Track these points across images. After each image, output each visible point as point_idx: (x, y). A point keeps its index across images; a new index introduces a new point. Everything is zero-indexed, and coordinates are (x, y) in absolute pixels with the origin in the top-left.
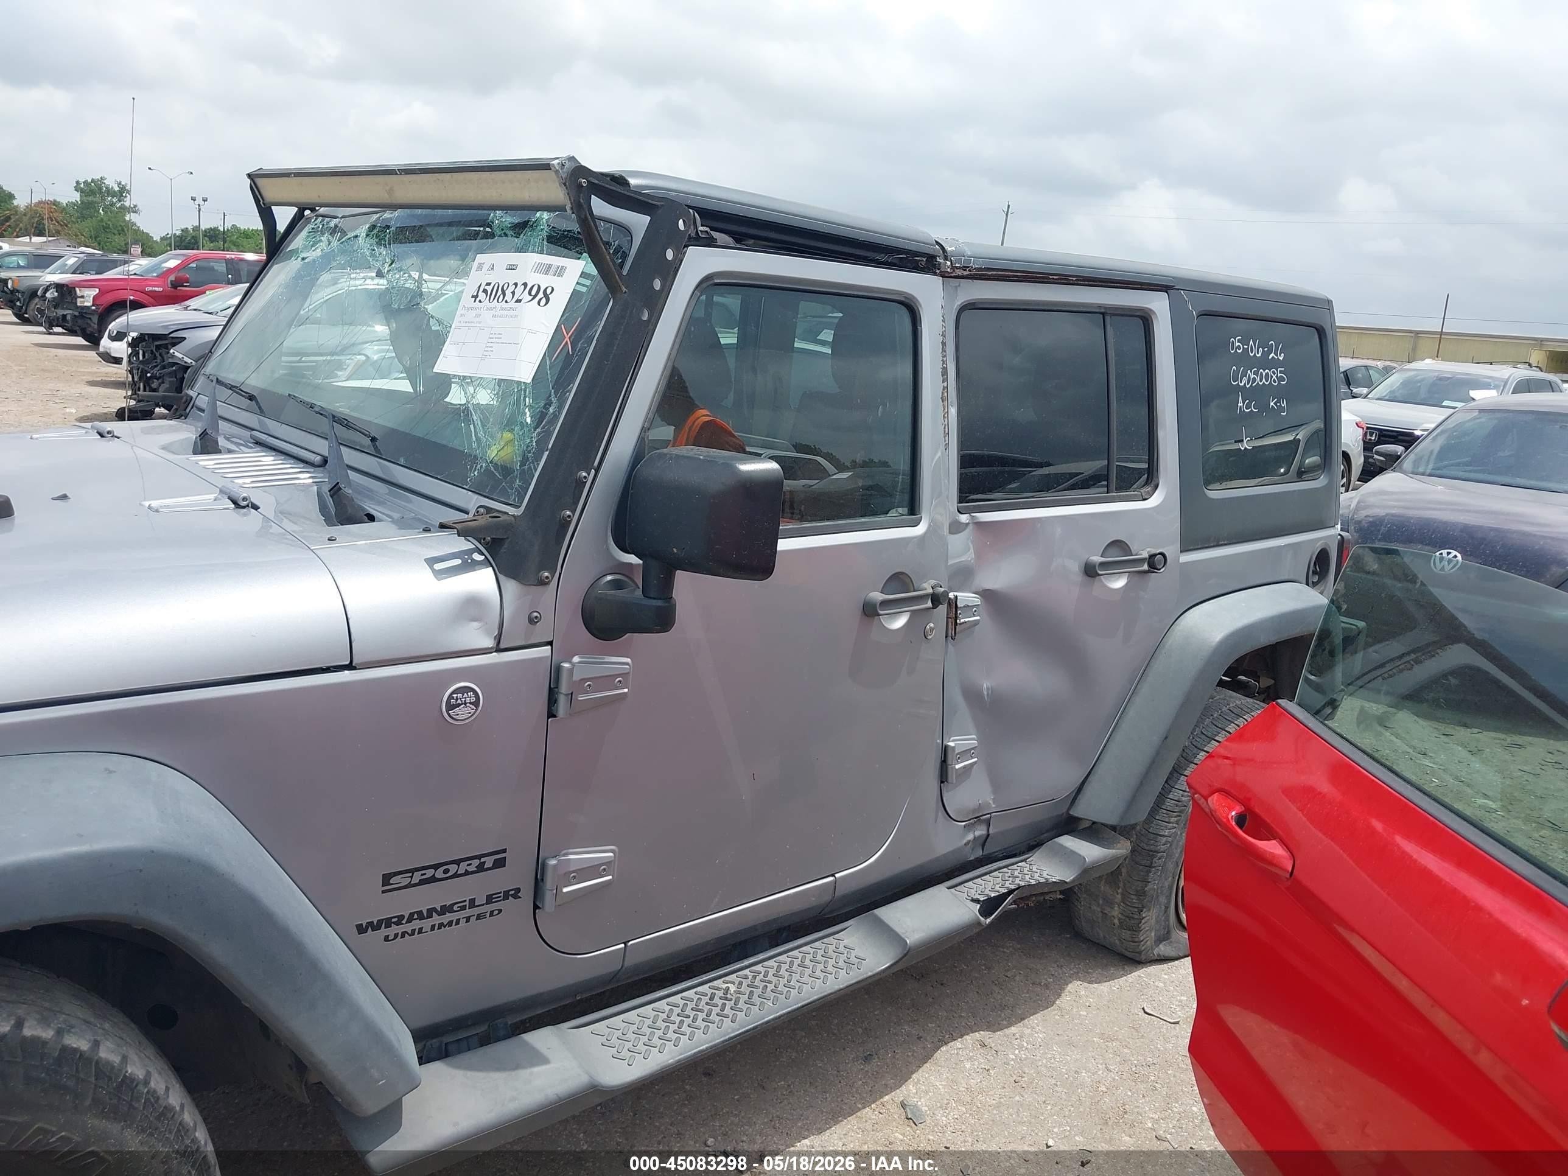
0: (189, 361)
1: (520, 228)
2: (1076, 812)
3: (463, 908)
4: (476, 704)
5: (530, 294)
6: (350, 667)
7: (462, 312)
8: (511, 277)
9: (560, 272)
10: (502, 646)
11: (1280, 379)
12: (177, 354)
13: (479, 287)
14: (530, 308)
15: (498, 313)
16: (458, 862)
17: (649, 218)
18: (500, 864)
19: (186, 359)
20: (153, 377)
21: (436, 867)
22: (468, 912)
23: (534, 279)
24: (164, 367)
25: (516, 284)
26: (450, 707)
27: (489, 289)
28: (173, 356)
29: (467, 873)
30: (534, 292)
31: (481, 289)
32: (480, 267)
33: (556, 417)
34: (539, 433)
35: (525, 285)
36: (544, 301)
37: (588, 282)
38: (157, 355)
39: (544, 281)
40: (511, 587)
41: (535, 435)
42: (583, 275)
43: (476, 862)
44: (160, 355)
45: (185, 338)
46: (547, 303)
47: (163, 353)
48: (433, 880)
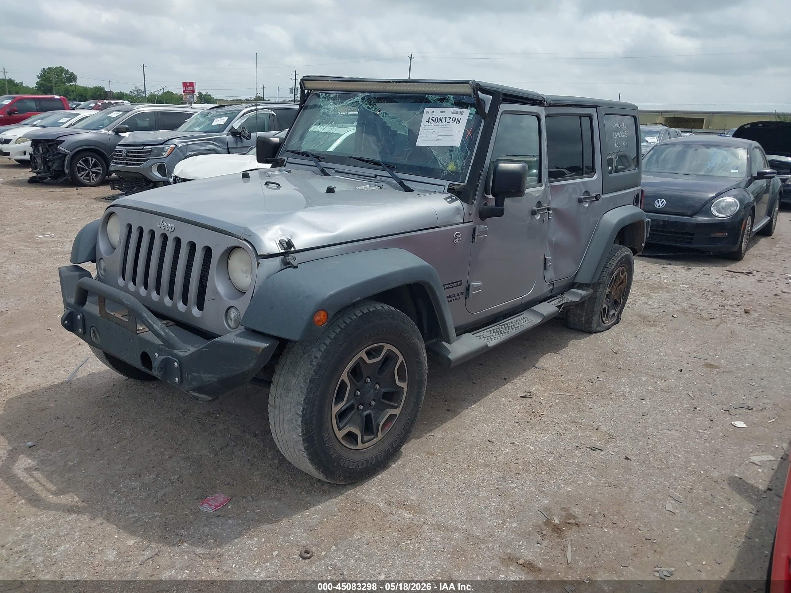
0: (68, 152)
1: (442, 100)
2: (575, 281)
3: (453, 297)
4: (460, 238)
5: (452, 120)
6: (438, 227)
7: (424, 126)
8: (443, 115)
9: (462, 113)
10: (465, 222)
11: (626, 135)
12: (61, 148)
13: (429, 119)
14: (454, 125)
15: (440, 126)
16: (453, 283)
17: (492, 97)
18: (461, 284)
19: (66, 151)
20: (50, 160)
21: (449, 284)
22: (454, 298)
23: (452, 116)
24: (54, 155)
25: (446, 118)
26: (455, 239)
27: (434, 119)
28: (59, 149)
29: (455, 286)
30: (454, 120)
31: (430, 119)
32: (428, 112)
33: (471, 156)
34: (466, 161)
35: (450, 118)
36: (458, 122)
37: (472, 116)
38: (50, 149)
39: (457, 116)
40: (465, 205)
41: (464, 162)
42: (470, 114)
43: (456, 283)
44: (52, 150)
45: (64, 141)
46: (459, 122)
47: (53, 149)
48: (449, 288)
